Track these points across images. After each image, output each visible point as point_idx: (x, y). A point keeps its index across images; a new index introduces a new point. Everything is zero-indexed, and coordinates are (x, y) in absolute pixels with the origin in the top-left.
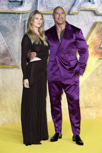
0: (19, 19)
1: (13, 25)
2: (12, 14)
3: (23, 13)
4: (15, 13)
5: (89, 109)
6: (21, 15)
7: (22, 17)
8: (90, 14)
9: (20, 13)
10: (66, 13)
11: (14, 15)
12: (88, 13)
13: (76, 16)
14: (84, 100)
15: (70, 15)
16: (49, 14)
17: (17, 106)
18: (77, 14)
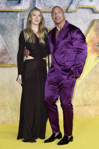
0: (17, 17)
1: (11, 23)
2: (10, 13)
3: (21, 12)
4: (13, 12)
5: (87, 107)
6: (19, 13)
7: (20, 15)
8: (88, 12)
9: (18, 12)
10: (65, 11)
11: (12, 14)
12: (86, 10)
13: (74, 13)
14: (83, 98)
15: (68, 12)
16: (47, 12)
17: (16, 105)
18: (75, 11)
